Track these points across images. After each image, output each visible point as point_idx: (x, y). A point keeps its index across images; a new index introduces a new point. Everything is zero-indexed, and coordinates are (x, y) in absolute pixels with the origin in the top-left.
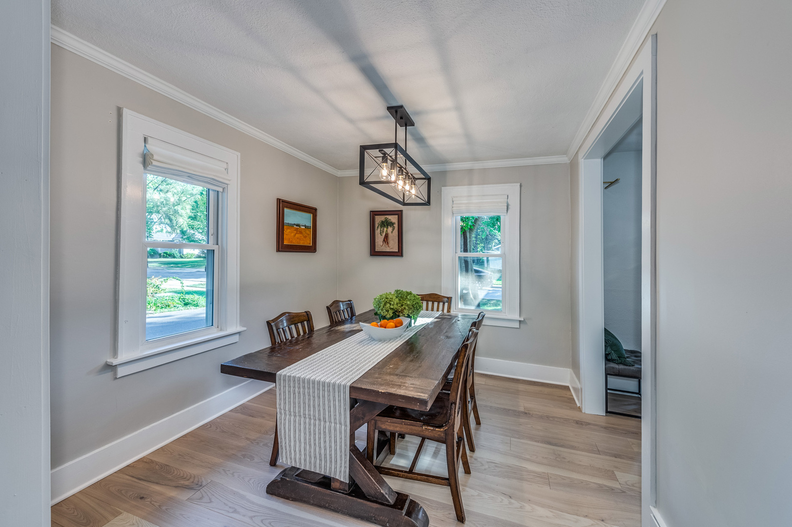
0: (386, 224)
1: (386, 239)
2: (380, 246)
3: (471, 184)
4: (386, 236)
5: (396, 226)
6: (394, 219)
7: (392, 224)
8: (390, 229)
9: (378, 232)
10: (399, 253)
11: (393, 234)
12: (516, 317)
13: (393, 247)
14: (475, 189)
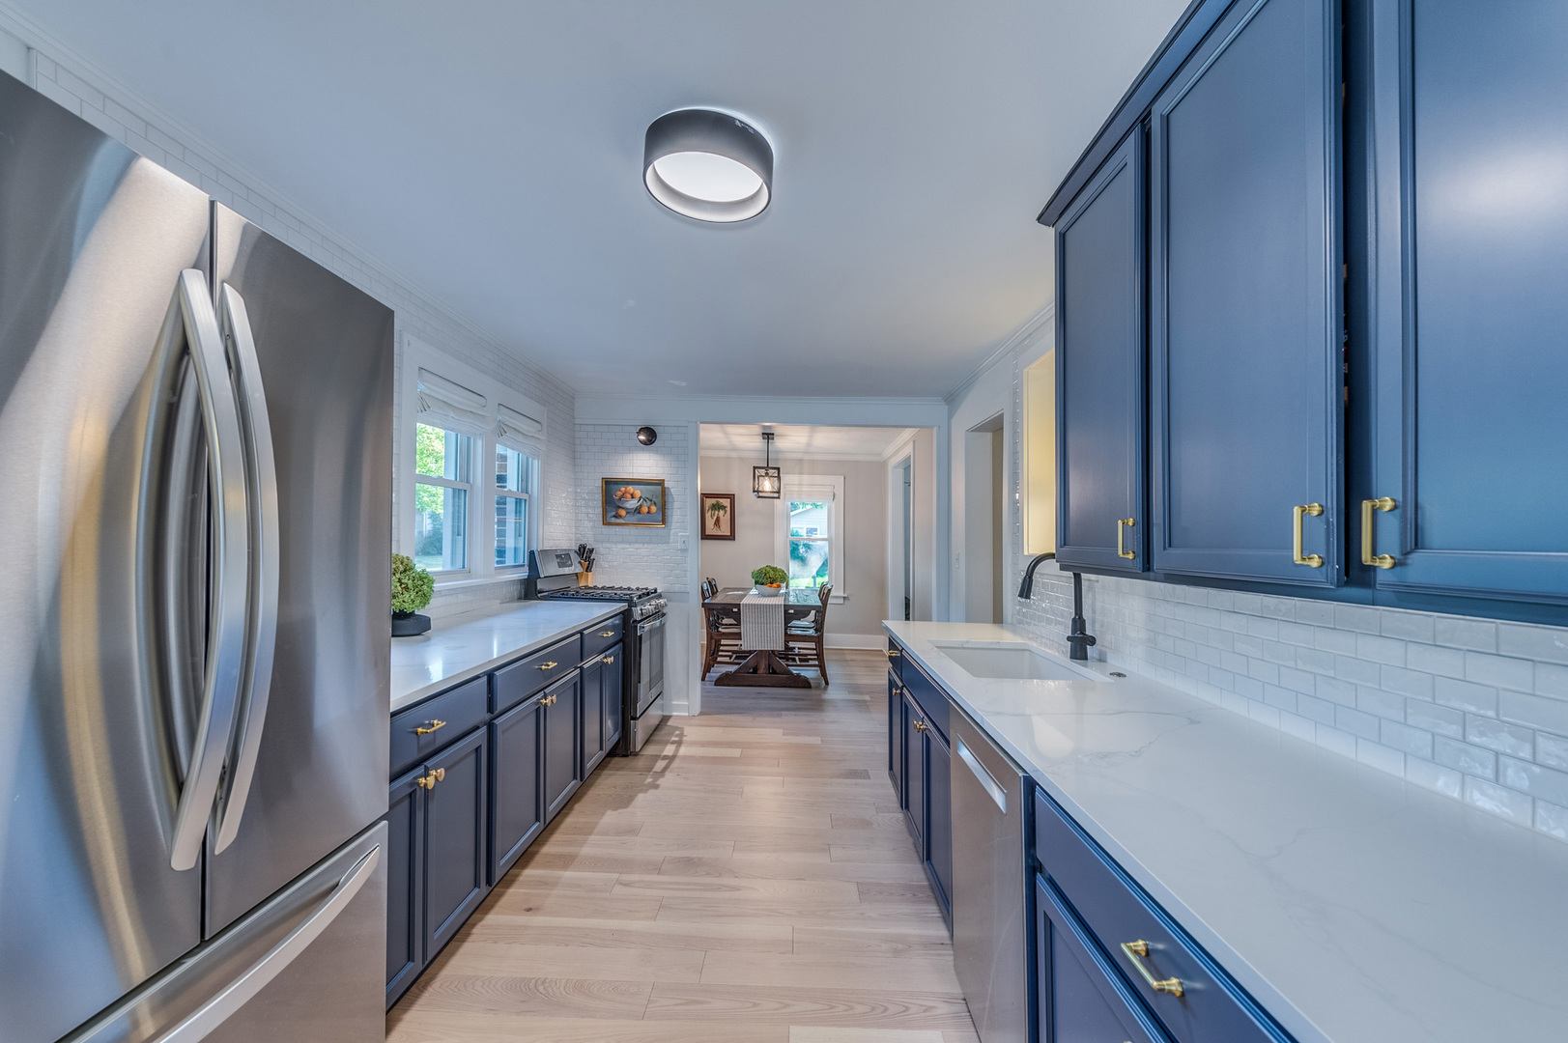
0: (717, 507)
1: (717, 522)
2: (711, 530)
3: (801, 473)
4: (718, 520)
5: (728, 509)
6: (726, 502)
7: (724, 508)
8: (722, 512)
9: (708, 515)
10: (732, 537)
11: (725, 518)
12: (842, 594)
13: (725, 530)
14: (806, 478)
